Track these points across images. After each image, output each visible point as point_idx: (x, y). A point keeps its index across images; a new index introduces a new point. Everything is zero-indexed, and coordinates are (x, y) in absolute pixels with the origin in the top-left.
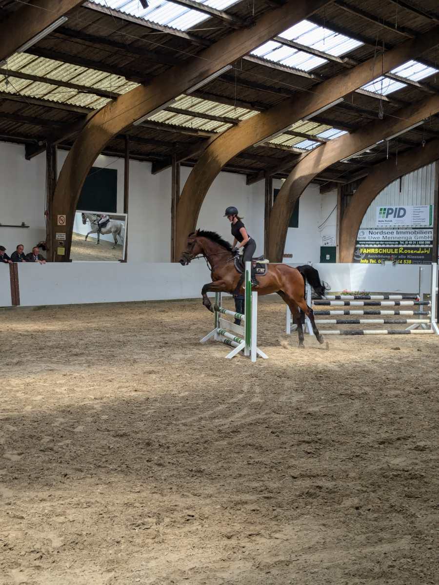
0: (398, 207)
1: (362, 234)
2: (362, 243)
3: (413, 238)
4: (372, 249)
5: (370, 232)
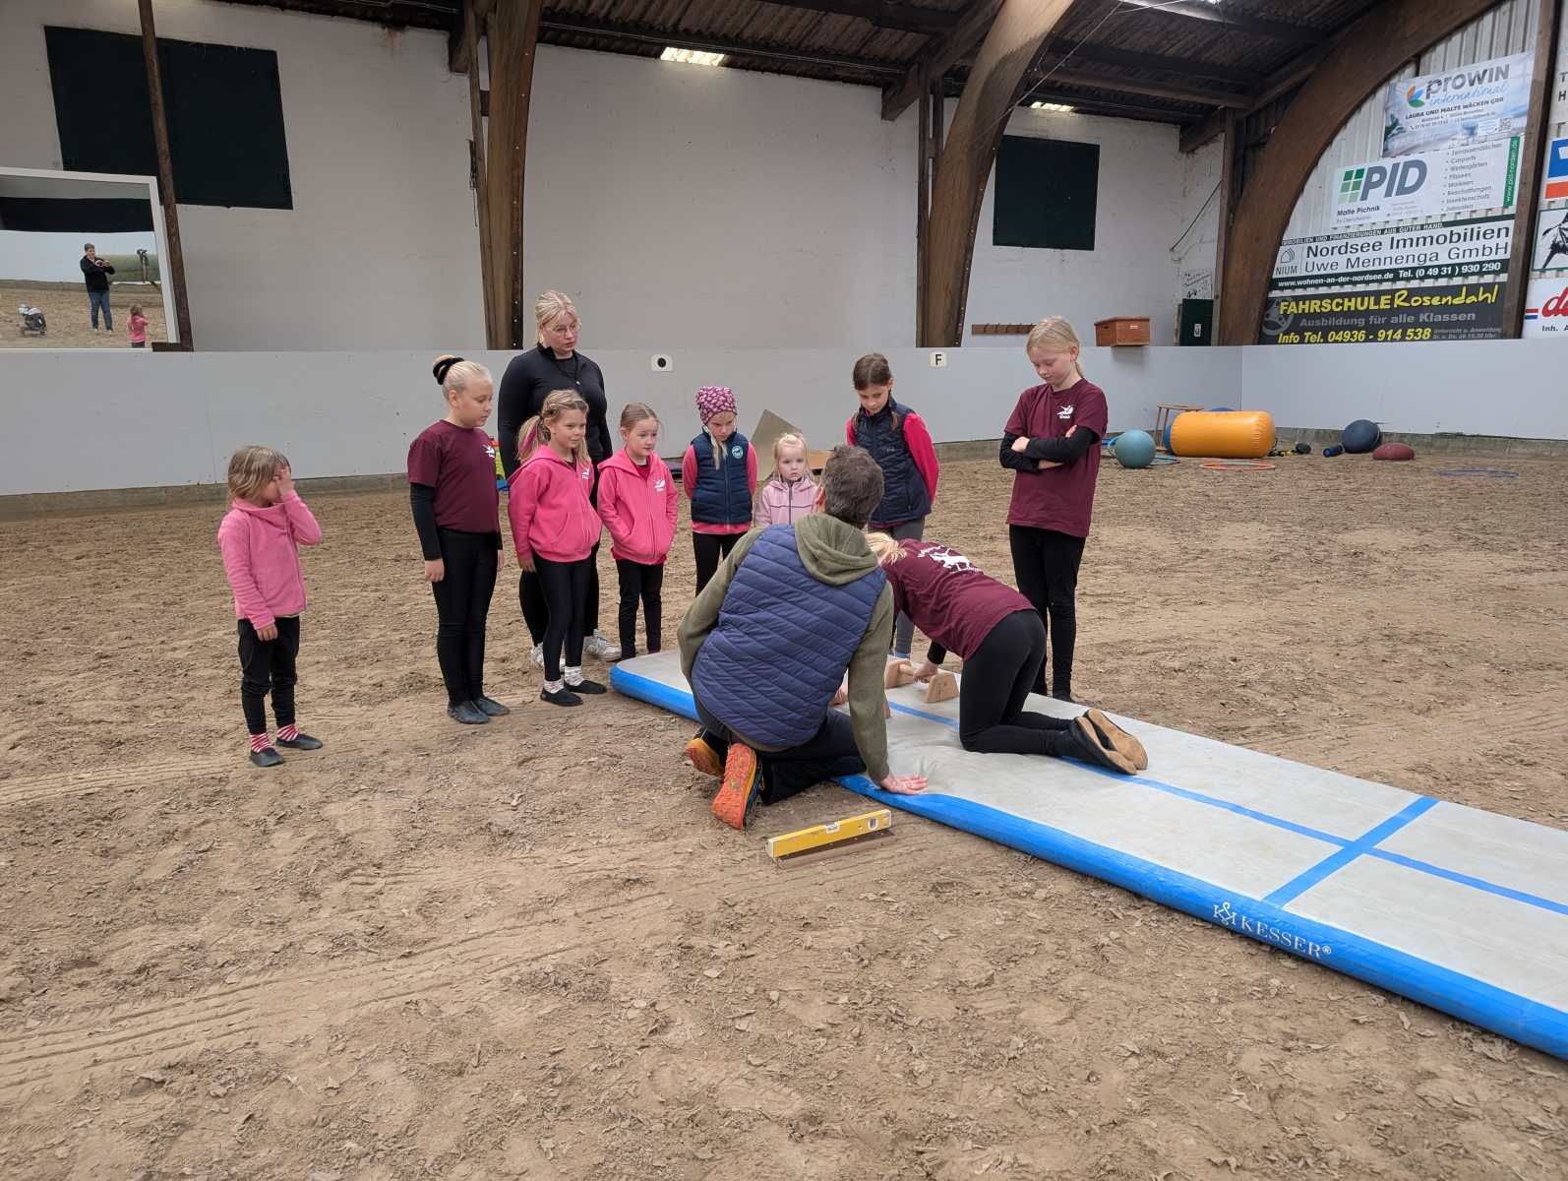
0: (1402, 160)
1: (1286, 257)
2: (1287, 284)
3: (1444, 255)
4: (1313, 302)
5: (1310, 248)
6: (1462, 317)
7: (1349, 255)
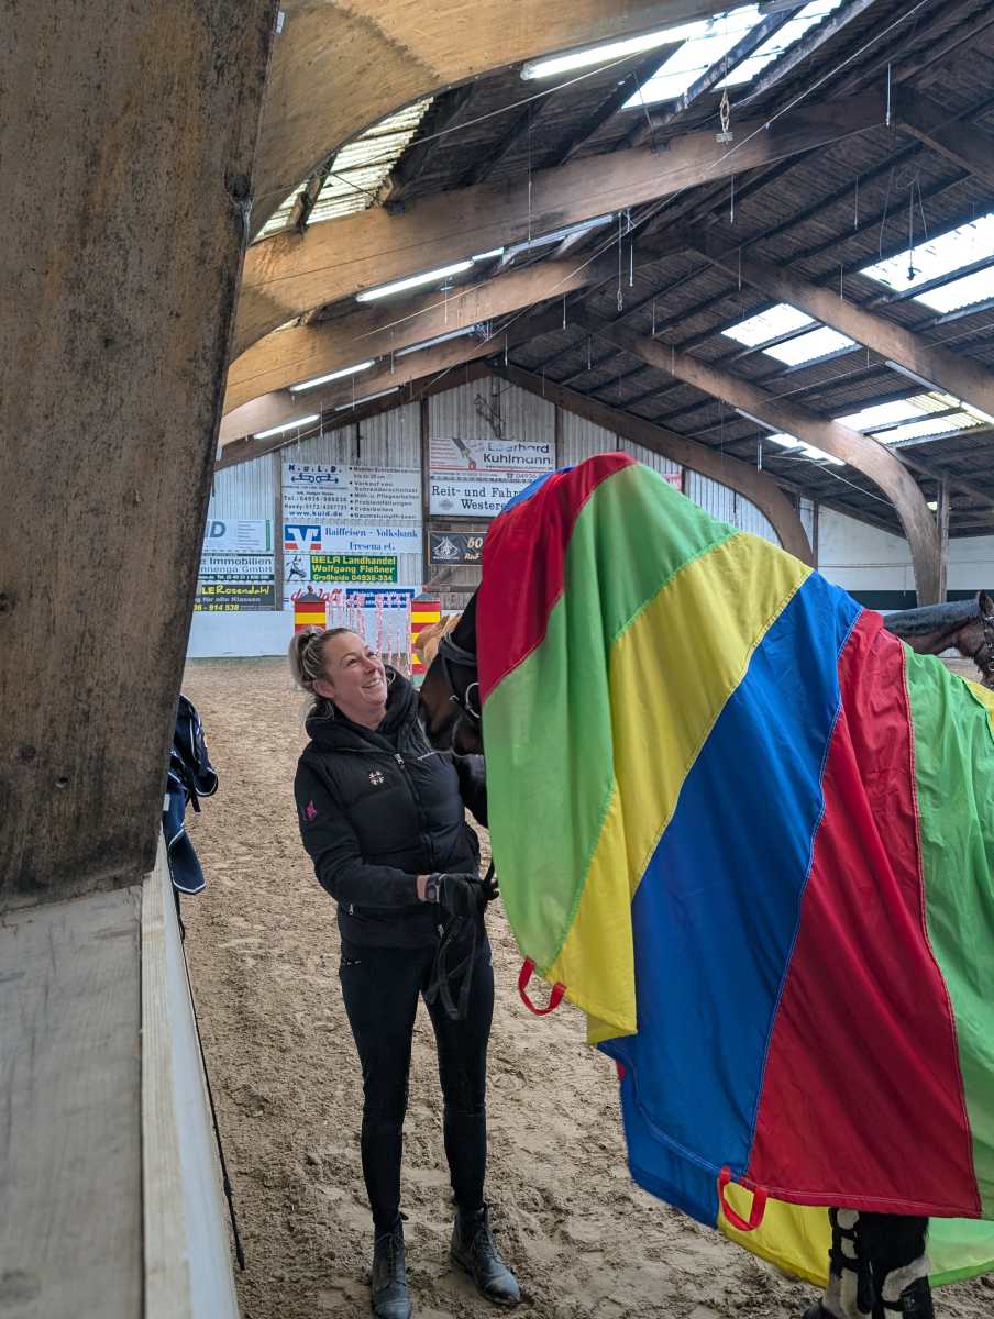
0: (211, 521)
3: (240, 569)
6: (254, 600)
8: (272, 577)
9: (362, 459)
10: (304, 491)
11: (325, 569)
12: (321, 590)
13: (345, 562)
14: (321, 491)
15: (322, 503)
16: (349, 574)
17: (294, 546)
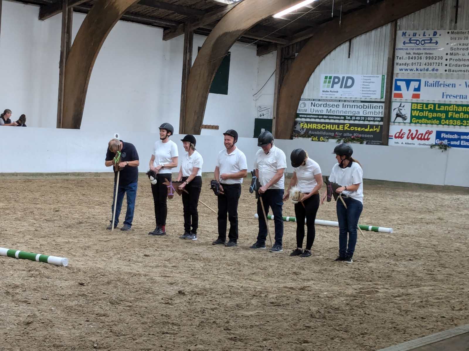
0: (346, 76)
1: (303, 105)
2: (303, 116)
3: (361, 112)
4: (314, 124)
5: (312, 103)
6: (368, 136)
7: (327, 108)
8: (382, 119)
9: (458, 24)
10: (412, 52)
11: (421, 114)
12: (417, 131)
13: (437, 109)
14: (424, 51)
15: (424, 61)
16: (439, 119)
17: (400, 96)
